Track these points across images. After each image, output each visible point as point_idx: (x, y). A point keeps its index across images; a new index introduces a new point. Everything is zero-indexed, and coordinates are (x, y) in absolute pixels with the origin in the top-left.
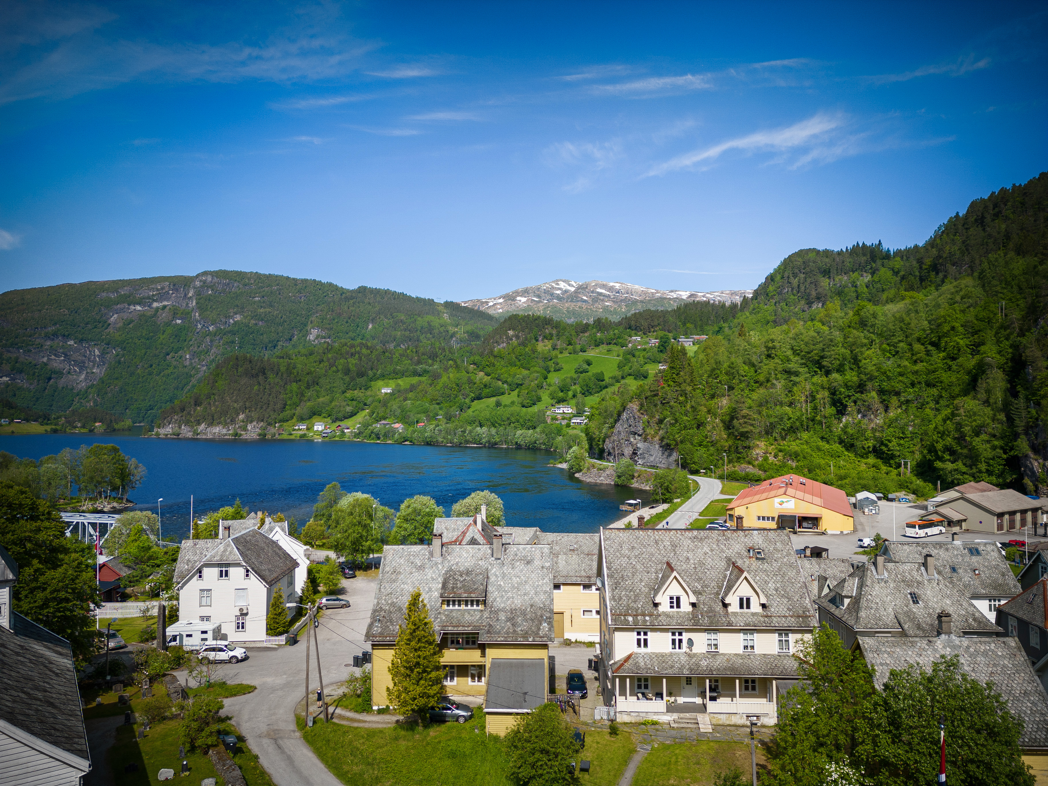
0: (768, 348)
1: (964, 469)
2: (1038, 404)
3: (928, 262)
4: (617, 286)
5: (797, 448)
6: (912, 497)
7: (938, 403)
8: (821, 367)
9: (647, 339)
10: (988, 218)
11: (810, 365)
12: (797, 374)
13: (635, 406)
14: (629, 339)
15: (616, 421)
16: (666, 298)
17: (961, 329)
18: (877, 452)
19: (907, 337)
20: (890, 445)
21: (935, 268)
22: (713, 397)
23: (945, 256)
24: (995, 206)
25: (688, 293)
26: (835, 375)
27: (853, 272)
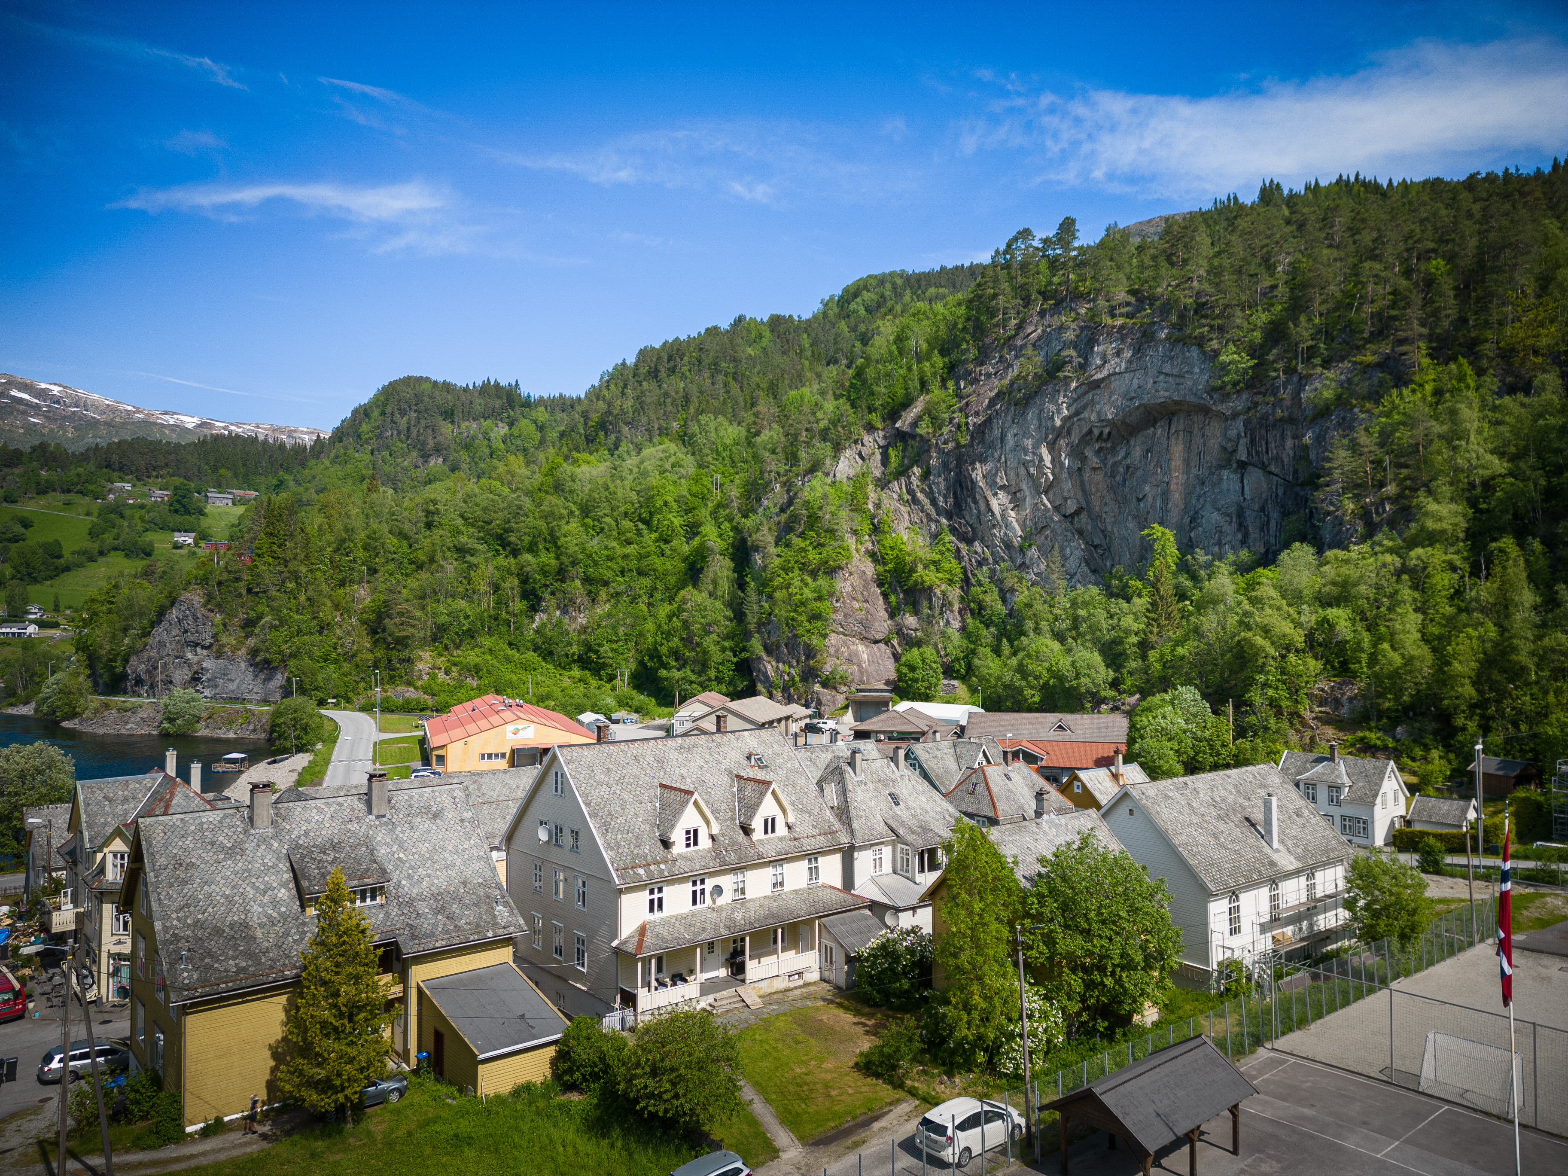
0: (428, 513)
1: (693, 677)
2: (770, 597)
3: (595, 417)
4: (56, 390)
5: (478, 660)
6: (635, 716)
7: (651, 596)
8: (505, 544)
9: (145, 489)
10: (663, 373)
11: (491, 541)
12: (472, 552)
13: (197, 598)
14: (109, 486)
15: (153, 624)
16: (155, 424)
17: (674, 505)
18: (584, 662)
19: (612, 509)
20: (602, 650)
21: (602, 425)
22: (342, 584)
23: (615, 412)
24: (670, 358)
25: (196, 420)
26: (528, 557)
27: (486, 419)
